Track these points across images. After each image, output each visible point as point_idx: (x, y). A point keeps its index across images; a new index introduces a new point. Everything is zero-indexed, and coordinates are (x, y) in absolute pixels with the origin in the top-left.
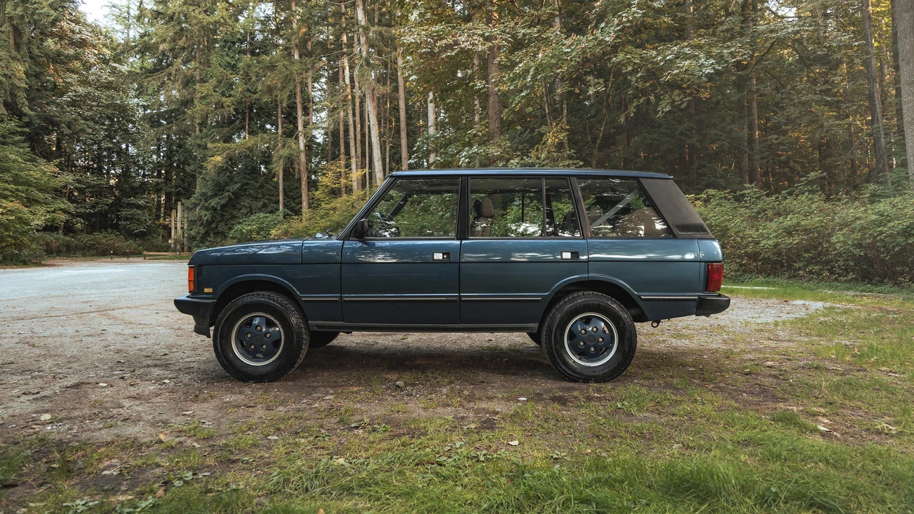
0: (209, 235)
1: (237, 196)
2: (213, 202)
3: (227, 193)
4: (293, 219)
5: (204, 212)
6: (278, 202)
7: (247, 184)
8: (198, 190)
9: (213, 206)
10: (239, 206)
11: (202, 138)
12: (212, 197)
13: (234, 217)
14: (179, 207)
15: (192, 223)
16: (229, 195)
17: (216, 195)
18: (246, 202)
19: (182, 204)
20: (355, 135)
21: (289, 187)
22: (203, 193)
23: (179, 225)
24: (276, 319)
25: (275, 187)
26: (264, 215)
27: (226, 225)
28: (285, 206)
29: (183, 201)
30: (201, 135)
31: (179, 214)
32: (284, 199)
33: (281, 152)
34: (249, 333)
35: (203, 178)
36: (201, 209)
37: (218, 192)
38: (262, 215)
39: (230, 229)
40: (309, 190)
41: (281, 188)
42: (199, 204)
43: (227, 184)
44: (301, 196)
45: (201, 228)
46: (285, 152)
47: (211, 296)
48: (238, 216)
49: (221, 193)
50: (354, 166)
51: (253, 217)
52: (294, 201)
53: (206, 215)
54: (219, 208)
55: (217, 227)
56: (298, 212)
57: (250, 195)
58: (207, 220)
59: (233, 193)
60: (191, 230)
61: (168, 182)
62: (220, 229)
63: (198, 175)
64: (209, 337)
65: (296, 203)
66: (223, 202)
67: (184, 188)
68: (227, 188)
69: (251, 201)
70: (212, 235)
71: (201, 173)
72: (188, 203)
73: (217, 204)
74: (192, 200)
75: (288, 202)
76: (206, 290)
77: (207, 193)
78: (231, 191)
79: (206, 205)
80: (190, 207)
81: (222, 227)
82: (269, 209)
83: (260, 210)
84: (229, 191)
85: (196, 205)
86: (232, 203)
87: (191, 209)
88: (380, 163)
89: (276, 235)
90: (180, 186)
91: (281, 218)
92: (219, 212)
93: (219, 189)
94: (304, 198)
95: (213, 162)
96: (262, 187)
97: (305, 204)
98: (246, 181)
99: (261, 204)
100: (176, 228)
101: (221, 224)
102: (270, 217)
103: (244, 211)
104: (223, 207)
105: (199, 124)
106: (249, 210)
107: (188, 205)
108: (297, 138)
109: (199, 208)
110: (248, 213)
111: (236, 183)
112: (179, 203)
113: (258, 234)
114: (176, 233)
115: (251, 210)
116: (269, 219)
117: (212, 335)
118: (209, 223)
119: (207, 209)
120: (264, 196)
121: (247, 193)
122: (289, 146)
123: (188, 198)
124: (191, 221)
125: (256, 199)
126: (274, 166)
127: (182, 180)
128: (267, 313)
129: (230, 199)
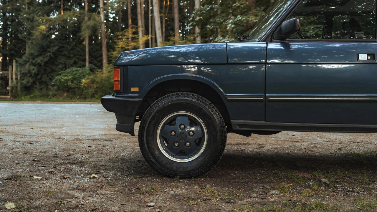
0: (36, 84)
1: (56, 55)
2: (39, 60)
3: (49, 54)
4: (97, 71)
5: (32, 67)
6: (84, 60)
7: (63, 47)
8: (27, 51)
9: (39, 63)
10: (56, 63)
11: (30, 14)
12: (37, 56)
13: (53, 71)
14: (14, 64)
15: (24, 75)
16: (50, 55)
17: (40, 55)
18: (62, 60)
19: (17, 62)
20: (141, 11)
21: (92, 49)
22: (31, 53)
23: (14, 77)
24: (199, 117)
25: (82, 49)
26: (76, 69)
27: (48, 76)
28: (90, 63)
29: (17, 59)
30: (29, 11)
31: (14, 69)
32: (89, 58)
33: (88, 23)
34: (172, 131)
35: (31, 42)
36: (30, 65)
37: (42, 53)
38: (74, 69)
39: (51, 79)
40: (108, 51)
41: (87, 50)
42: (28, 61)
43: (48, 47)
44: (101, 55)
45: (30, 79)
46: (91, 23)
47: (137, 95)
48: (56, 70)
49: (44, 53)
50: (140, 34)
51: (68, 70)
52: (96, 60)
53: (34, 69)
54: (43, 64)
55: (41, 78)
56: (101, 67)
57: (65, 55)
58: (35, 73)
59: (53, 54)
60: (23, 80)
61: (5, 47)
62: (44, 79)
63: (27, 41)
64: (133, 134)
65: (97, 61)
66: (46, 60)
67: (16, 51)
68: (48, 50)
69: (66, 59)
70: (38, 84)
71: (29, 39)
72: (21, 61)
73: (41, 61)
74: (24, 58)
75: (92, 60)
76: (133, 89)
77: (34, 53)
78: (52, 52)
79: (34, 62)
80: (22, 63)
81: (45, 78)
82: (78, 65)
83: (72, 66)
84: (50, 52)
85: (26, 62)
86: (52, 61)
87: (23, 65)
88: (160, 31)
89: (85, 83)
90: (13, 50)
91: (88, 71)
92: (43, 67)
93: (43, 50)
94: (105, 57)
95: (39, 30)
96: (73, 49)
97: (105, 61)
98: (61, 45)
99: (72, 61)
100: (12, 79)
101: (44, 76)
102: (81, 70)
103: (60, 66)
104: (46, 63)
105: (28, 3)
106: (64, 66)
107: (21, 62)
108: (99, 13)
109: (28, 64)
110: (63, 68)
111: (54, 46)
112: (14, 61)
113: (72, 82)
114: (12, 82)
115: (66, 66)
116: (80, 72)
117: (136, 133)
118: (36, 75)
119: (34, 65)
120: (75, 55)
121: (63, 54)
122: (94, 19)
123: (21, 57)
124: (23, 73)
125: (69, 58)
126: (83, 33)
127: (14, 45)
128: (191, 112)
129: (51, 58)
